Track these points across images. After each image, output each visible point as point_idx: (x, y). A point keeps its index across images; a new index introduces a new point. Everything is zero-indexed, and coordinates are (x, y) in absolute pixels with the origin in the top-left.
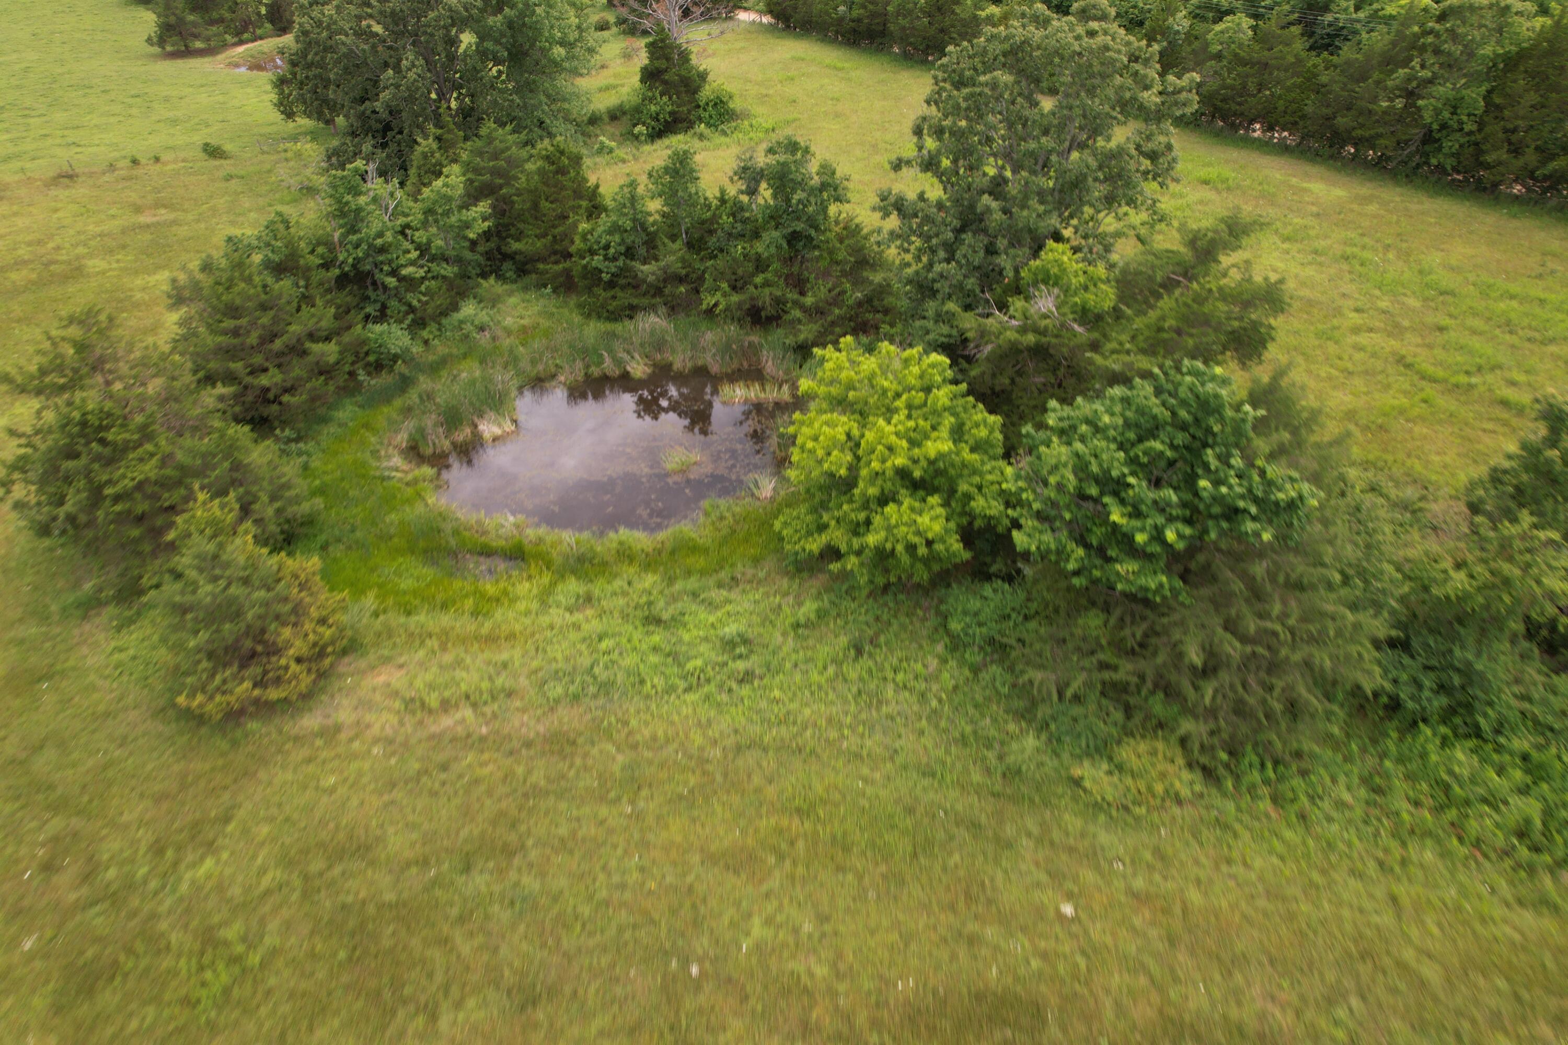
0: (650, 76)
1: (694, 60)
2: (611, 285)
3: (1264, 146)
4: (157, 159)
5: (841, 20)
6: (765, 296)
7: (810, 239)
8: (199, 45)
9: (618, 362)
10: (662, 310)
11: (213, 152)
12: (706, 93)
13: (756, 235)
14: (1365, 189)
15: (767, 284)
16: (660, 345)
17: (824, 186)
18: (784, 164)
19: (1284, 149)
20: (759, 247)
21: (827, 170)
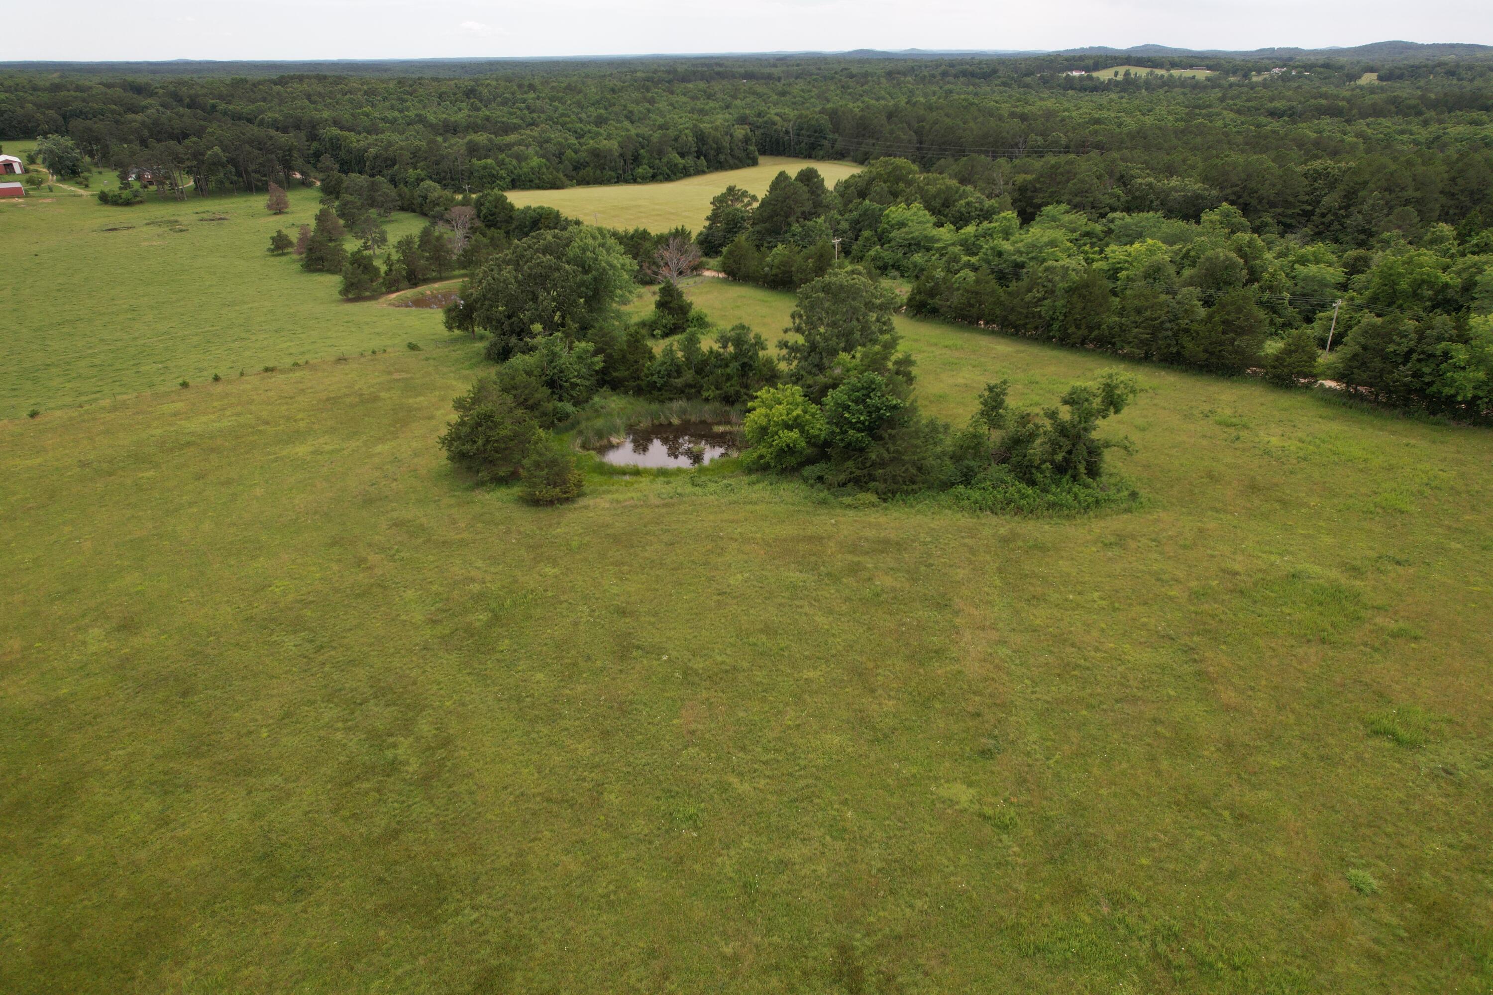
0: (661, 305)
1: (685, 298)
2: (660, 389)
3: (984, 332)
4: (385, 351)
5: (766, 275)
6: (731, 391)
7: (750, 366)
8: (367, 294)
9: (667, 418)
10: (685, 400)
11: (412, 347)
12: (692, 313)
13: (727, 366)
14: (1021, 347)
15: (732, 385)
16: (684, 412)
17: (756, 344)
18: (739, 334)
19: (993, 332)
20: (728, 370)
21: (758, 337)
